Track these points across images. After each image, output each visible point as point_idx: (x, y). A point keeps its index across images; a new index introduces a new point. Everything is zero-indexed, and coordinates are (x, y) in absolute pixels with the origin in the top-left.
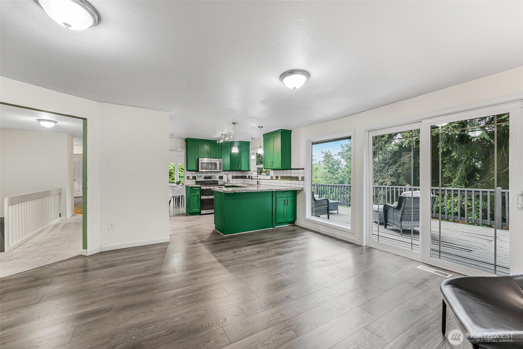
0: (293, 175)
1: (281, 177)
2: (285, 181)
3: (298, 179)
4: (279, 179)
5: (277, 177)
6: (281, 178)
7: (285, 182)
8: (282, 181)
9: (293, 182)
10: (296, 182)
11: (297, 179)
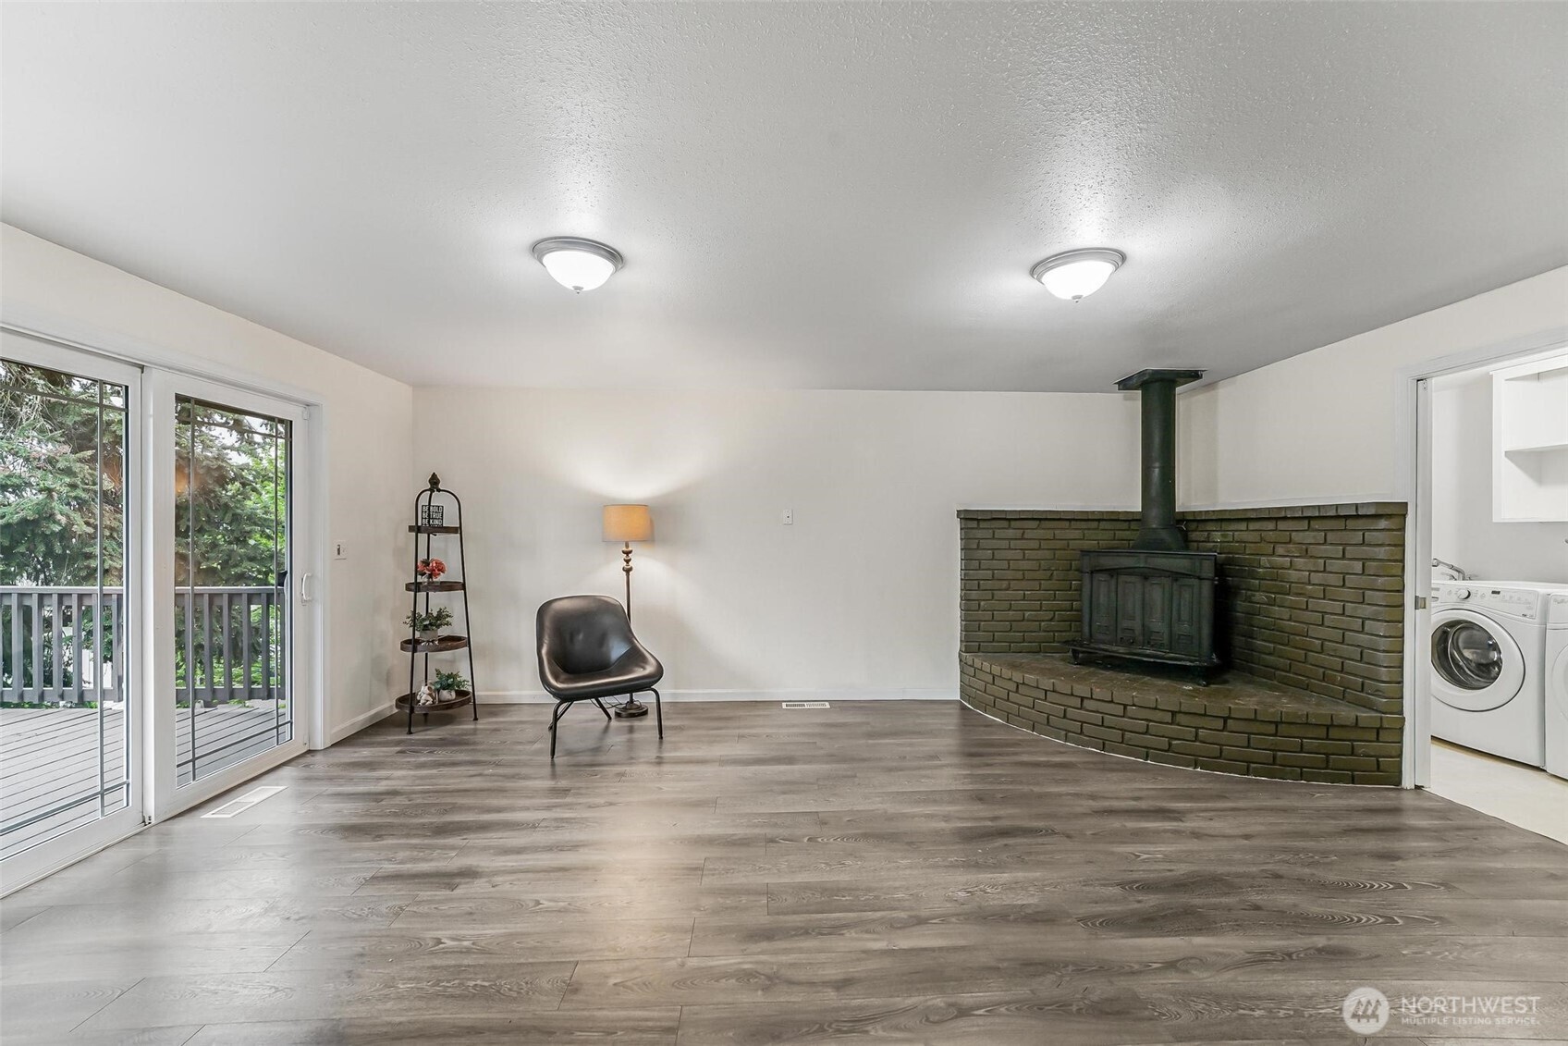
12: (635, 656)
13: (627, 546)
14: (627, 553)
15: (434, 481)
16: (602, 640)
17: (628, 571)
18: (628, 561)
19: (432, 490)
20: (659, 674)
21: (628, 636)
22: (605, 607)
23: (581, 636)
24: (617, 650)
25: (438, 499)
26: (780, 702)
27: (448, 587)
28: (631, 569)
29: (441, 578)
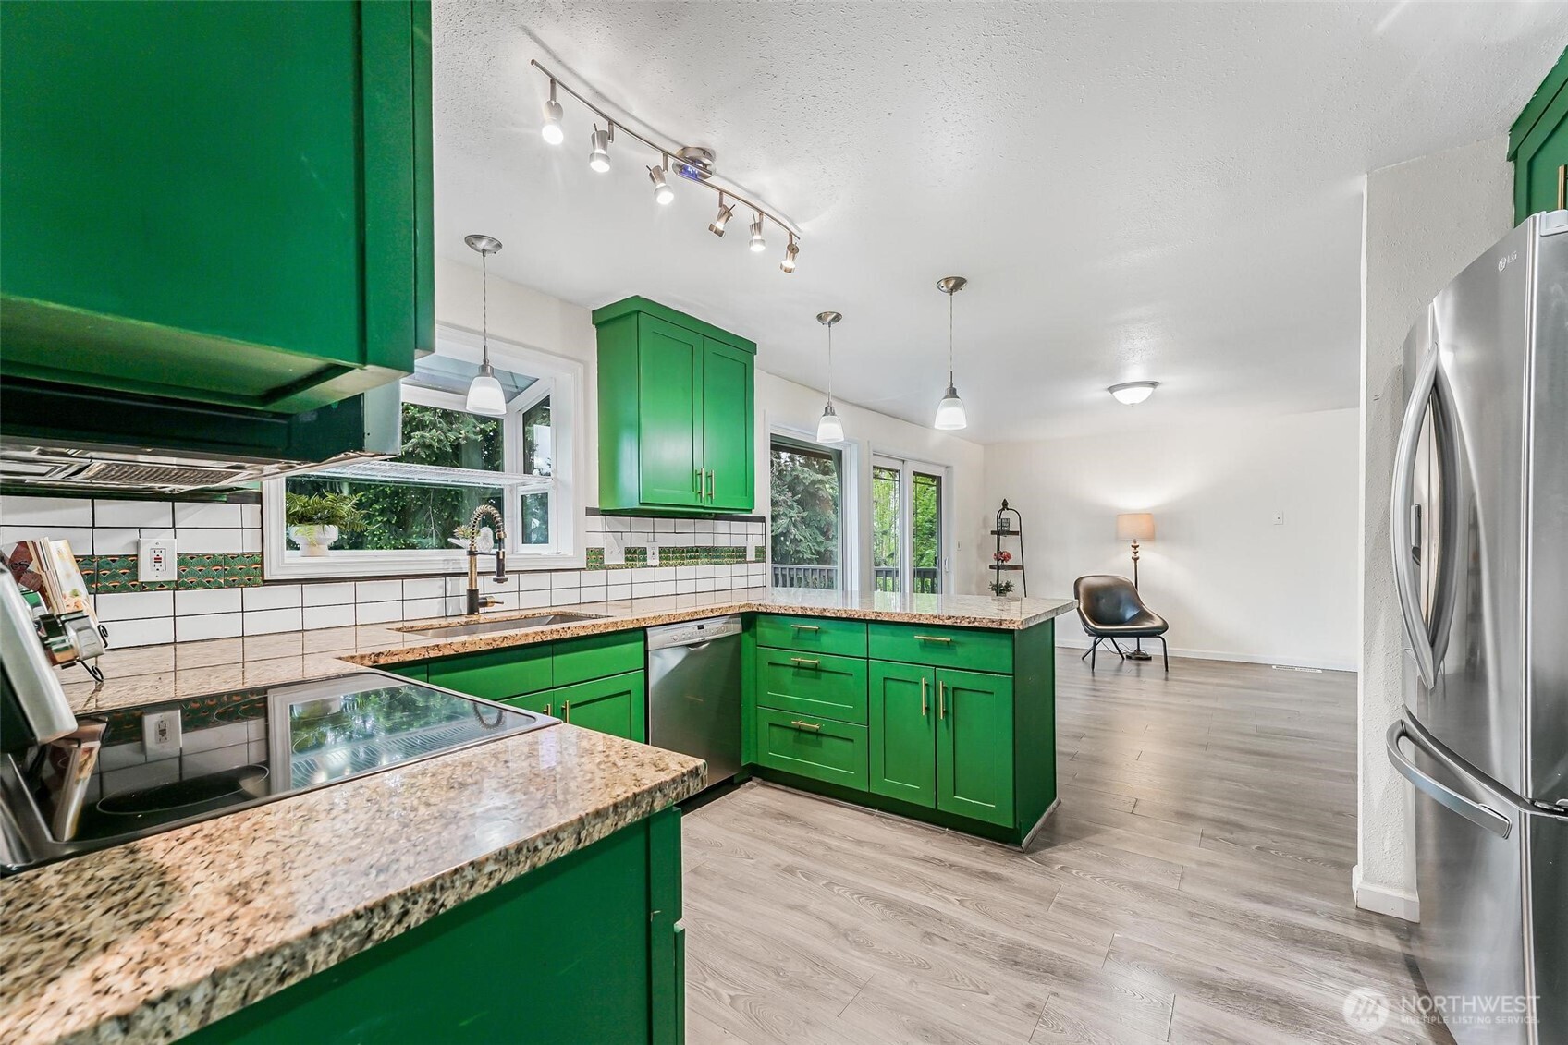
0: (723, 541)
1: (662, 550)
2: (686, 571)
3: (745, 557)
4: (653, 560)
5: (634, 555)
6: (661, 559)
7: (688, 573)
8: (668, 572)
9: (724, 569)
10: (739, 569)
11: (739, 557)
12: (1144, 616)
13: (1135, 542)
14: (1135, 547)
15: (1005, 504)
16: (1119, 604)
17: (1136, 560)
18: (1135, 553)
19: (1003, 509)
20: (1164, 628)
21: (1137, 603)
22: (1122, 585)
23: (1104, 601)
24: (1130, 614)
25: (1005, 515)
26: (1271, 665)
27: (1015, 568)
28: (1138, 558)
29: (1009, 563)
